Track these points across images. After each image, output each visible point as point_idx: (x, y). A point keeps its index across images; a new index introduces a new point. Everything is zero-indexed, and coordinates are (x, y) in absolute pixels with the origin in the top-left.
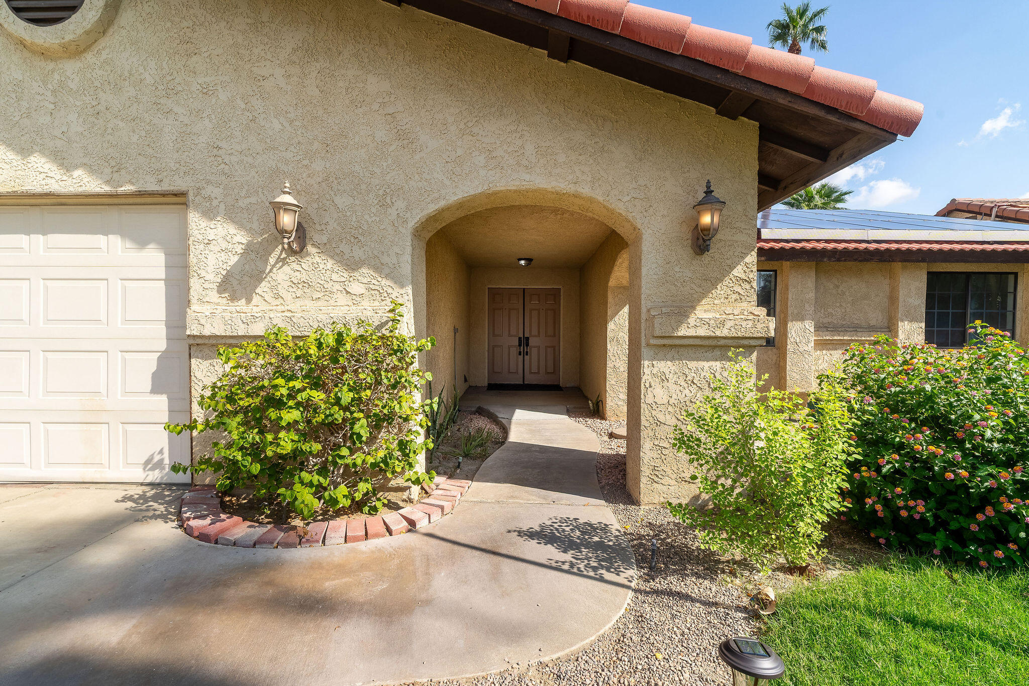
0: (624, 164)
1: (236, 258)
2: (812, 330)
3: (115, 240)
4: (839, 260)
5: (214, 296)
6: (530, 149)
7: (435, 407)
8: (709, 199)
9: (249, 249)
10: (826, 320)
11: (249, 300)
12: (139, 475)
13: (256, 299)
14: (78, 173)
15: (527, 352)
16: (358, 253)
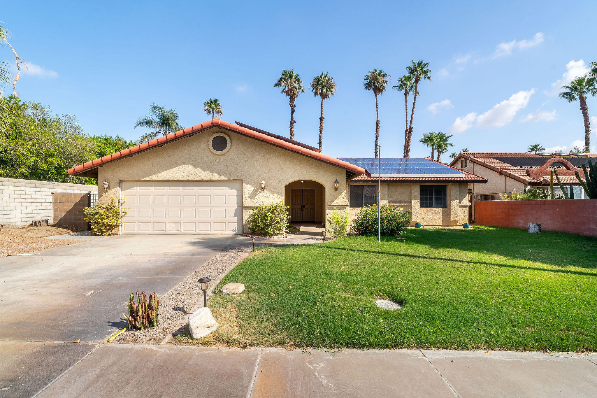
0: (322, 175)
1: (252, 191)
2: (387, 202)
3: (227, 188)
4: (392, 183)
5: (247, 199)
6: (305, 172)
7: (290, 217)
8: (336, 182)
9: (254, 190)
10: (392, 200)
11: (254, 199)
12: (231, 232)
13: (255, 199)
14: (222, 176)
15: (304, 210)
16: (274, 191)
